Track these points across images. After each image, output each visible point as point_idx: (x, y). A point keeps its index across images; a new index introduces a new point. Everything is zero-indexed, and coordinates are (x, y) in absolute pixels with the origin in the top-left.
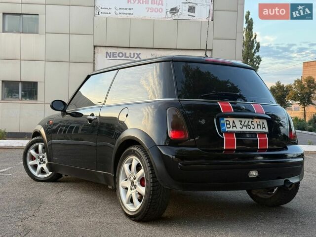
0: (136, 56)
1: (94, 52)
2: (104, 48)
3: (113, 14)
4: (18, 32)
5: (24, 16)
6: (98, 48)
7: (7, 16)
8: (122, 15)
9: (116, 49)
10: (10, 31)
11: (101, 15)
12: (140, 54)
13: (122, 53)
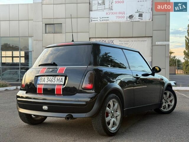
0: (111, 42)
2: (94, 38)
3: (99, 21)
4: (53, 33)
5: (55, 25)
6: (91, 39)
7: (47, 25)
8: (104, 21)
9: (100, 39)
10: (49, 33)
11: (93, 22)
12: (113, 41)
13: (104, 41)
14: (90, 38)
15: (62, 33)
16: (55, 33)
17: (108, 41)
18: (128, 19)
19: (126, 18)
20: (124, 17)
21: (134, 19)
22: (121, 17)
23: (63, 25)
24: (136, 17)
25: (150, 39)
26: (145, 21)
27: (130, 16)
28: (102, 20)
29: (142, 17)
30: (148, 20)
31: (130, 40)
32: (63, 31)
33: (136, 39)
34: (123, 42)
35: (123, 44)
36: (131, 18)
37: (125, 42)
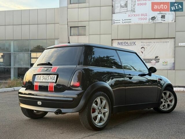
0: (133, 43)
1: (112, 42)
2: (117, 40)
3: (121, 23)
4: (77, 35)
5: (79, 27)
6: (114, 40)
7: (72, 28)
8: (126, 23)
9: (123, 40)
10: (74, 35)
11: (115, 24)
12: (135, 42)
13: (126, 42)
14: (112, 40)
15: (85, 35)
16: (79, 35)
17: (130, 42)
18: (151, 21)
19: (148, 20)
20: (146, 19)
21: (156, 21)
22: (144, 19)
23: (87, 28)
24: (159, 18)
25: (173, 40)
26: (168, 22)
27: (152, 18)
28: (125, 22)
29: (165, 18)
30: (170, 21)
31: (152, 42)
32: (87, 33)
33: (158, 40)
34: (145, 44)
35: (144, 45)
36: (154, 19)
37: (147, 44)
